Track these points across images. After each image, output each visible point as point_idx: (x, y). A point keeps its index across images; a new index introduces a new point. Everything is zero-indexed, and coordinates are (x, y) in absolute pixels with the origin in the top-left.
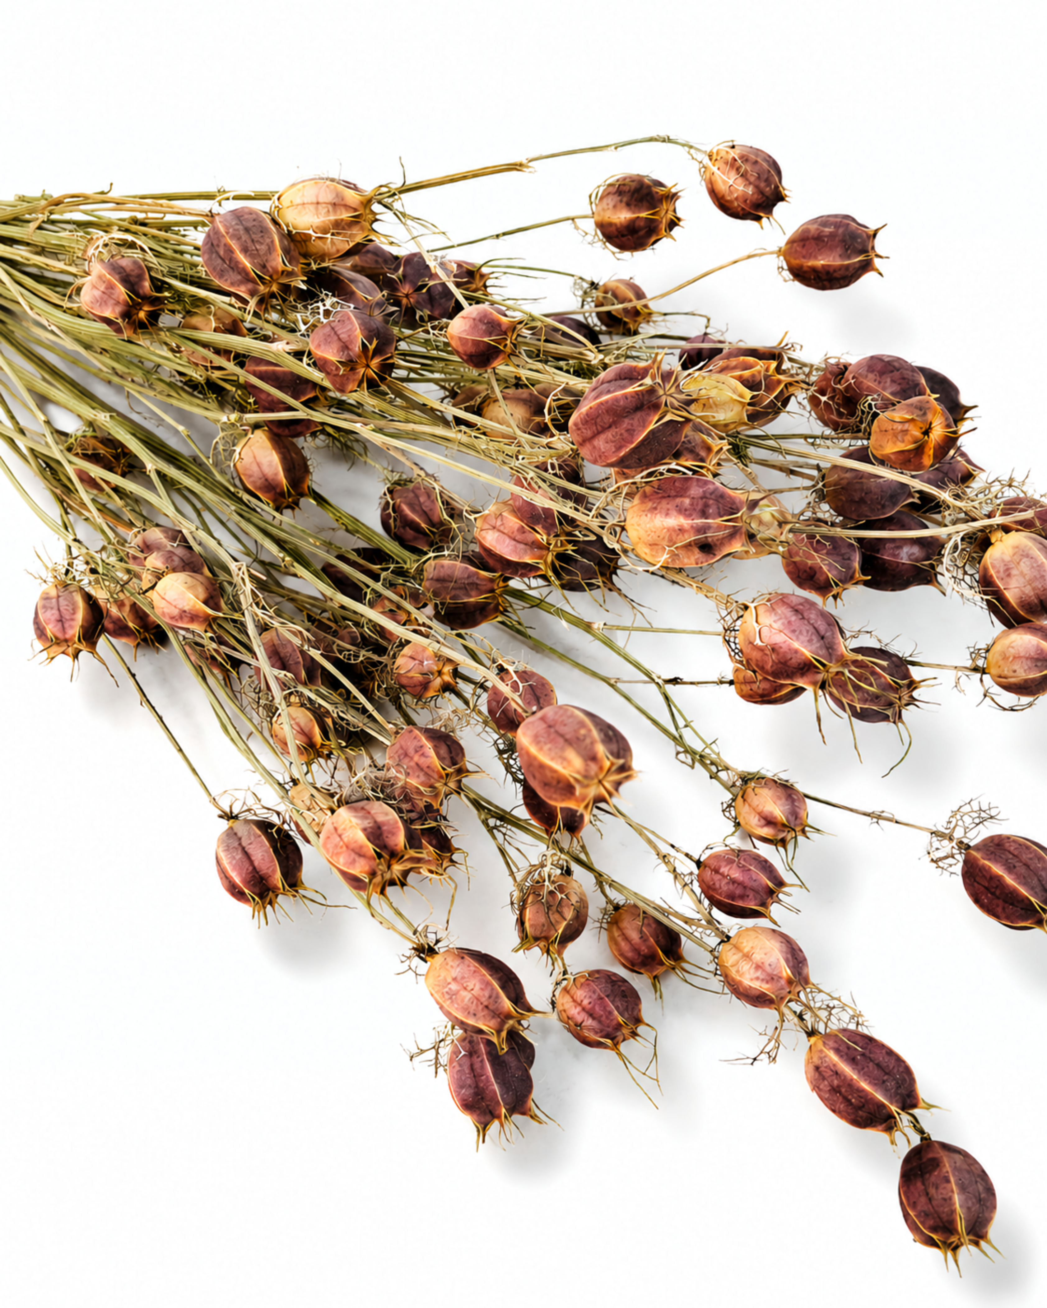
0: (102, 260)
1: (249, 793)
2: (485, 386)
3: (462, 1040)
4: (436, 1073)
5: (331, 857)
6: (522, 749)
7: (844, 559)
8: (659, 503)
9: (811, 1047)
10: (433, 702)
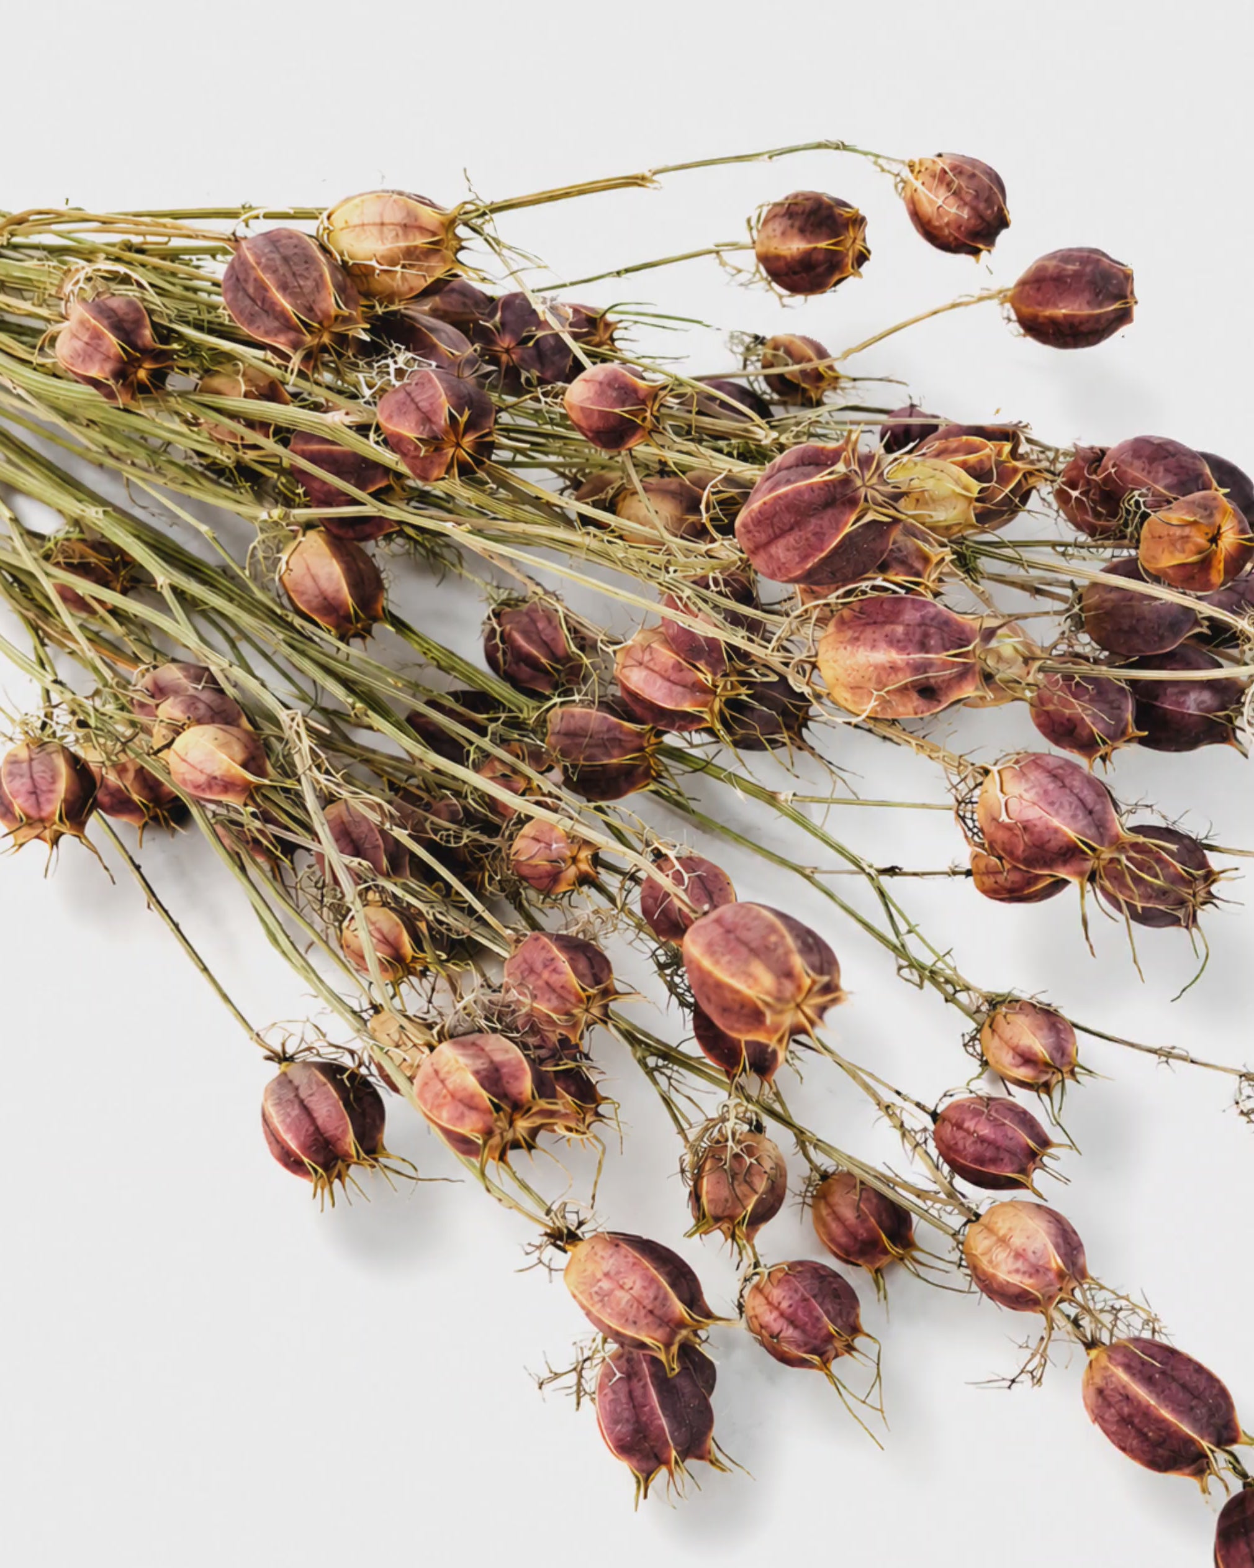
0: (84, 300)
1: (309, 1025)
2: (619, 474)
3: (617, 1357)
4: (578, 1404)
5: (430, 1111)
6: (691, 962)
7: (1113, 708)
8: (862, 632)
9: (1091, 1362)
10: (566, 899)
